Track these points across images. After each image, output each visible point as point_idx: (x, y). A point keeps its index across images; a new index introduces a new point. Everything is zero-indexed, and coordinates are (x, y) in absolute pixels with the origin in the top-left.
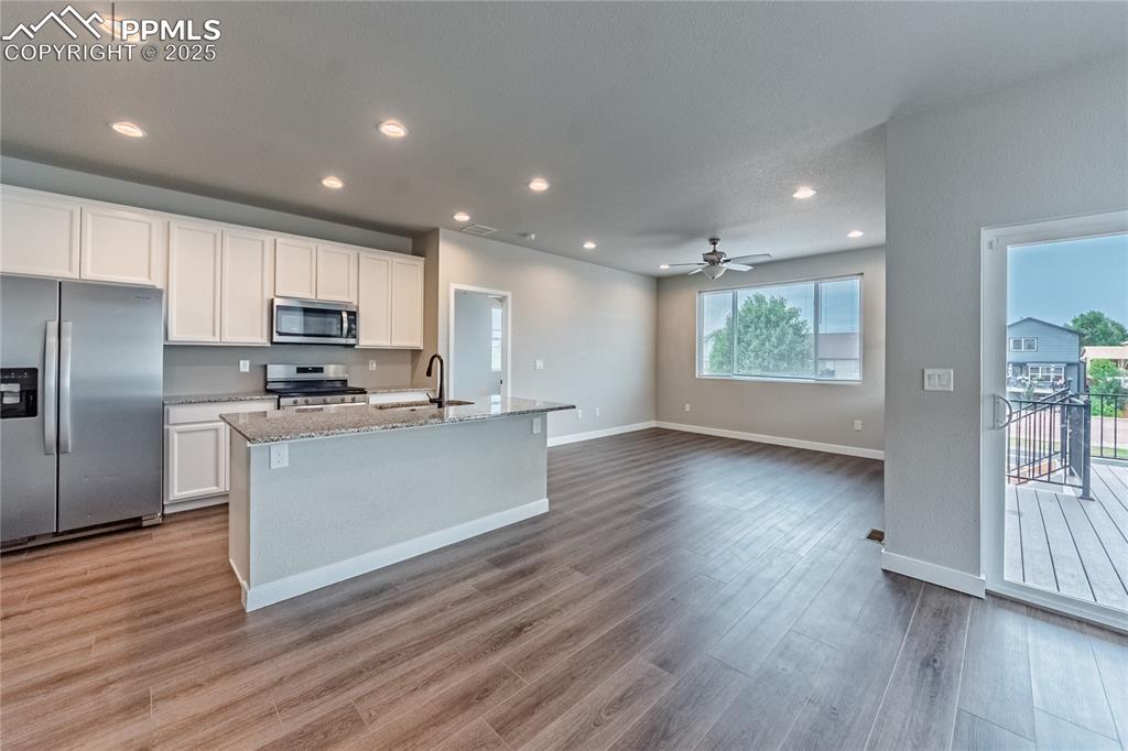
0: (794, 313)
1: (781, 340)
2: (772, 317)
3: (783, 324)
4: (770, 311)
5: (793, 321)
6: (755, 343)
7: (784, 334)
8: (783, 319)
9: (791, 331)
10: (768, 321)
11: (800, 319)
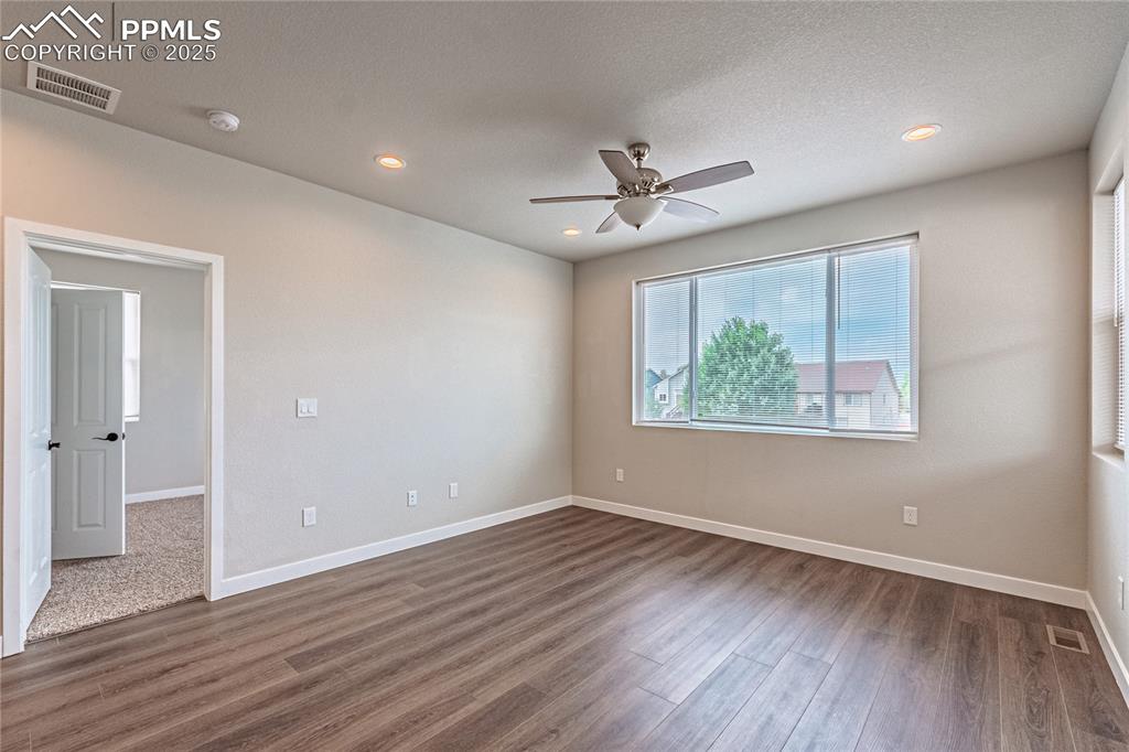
0: (776, 340)
1: (762, 370)
2: (753, 343)
3: (764, 351)
4: (751, 336)
5: (776, 349)
6: (732, 374)
7: (766, 362)
8: (764, 345)
9: (773, 359)
10: (748, 348)
11: (784, 346)
